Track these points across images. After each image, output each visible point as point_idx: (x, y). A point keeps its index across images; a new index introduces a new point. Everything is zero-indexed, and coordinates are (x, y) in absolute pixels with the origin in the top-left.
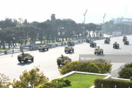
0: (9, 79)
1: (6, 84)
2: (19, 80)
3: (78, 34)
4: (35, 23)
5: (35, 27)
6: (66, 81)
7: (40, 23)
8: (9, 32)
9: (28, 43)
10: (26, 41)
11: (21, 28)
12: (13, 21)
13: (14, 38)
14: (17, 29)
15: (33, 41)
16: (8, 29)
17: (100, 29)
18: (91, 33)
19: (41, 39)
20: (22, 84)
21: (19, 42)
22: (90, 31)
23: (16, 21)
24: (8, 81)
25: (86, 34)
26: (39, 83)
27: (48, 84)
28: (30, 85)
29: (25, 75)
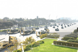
1: (20, 43)
2: (25, 41)
3: (47, 23)
4: (31, 19)
5: (31, 21)
6: (42, 42)
8: (21, 23)
9: (28, 27)
10: (28, 26)
11: (26, 21)
12: (23, 19)
13: (23, 25)
15: (30, 26)
16: (21, 22)
17: (55, 22)
18: (52, 23)
19: (33, 25)
20: (26, 42)
21: (25, 27)
22: (51, 22)
23: (24, 19)
25: (50, 23)
26: (32, 42)
27: (36, 43)
28: (29, 43)
29: (27, 39)
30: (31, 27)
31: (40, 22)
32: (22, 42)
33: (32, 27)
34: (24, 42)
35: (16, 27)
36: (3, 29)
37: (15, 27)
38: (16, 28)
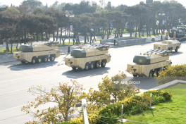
0: (84, 88)
1: (78, 95)
2: (98, 90)
4: (122, 7)
5: (122, 13)
6: (165, 95)
7: (129, 7)
8: (85, 21)
9: (112, 37)
10: (109, 34)
11: (103, 15)
12: (91, 4)
13: (92, 30)
14: (97, 15)
15: (119, 33)
16: (84, 15)
19: (130, 31)
20: (101, 96)
21: (98, 35)
23: (95, 4)
24: (82, 91)
26: (126, 95)
28: (112, 98)
29: (106, 82)
30: (124, 36)
31: (161, 19)
32: (87, 92)
33: (128, 35)
34: (95, 93)
35: (66, 37)
36: (21, 42)
37: (61, 37)
38: (67, 41)
